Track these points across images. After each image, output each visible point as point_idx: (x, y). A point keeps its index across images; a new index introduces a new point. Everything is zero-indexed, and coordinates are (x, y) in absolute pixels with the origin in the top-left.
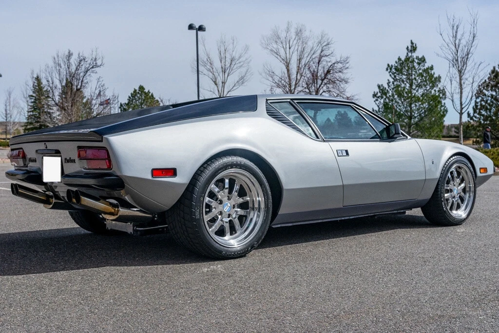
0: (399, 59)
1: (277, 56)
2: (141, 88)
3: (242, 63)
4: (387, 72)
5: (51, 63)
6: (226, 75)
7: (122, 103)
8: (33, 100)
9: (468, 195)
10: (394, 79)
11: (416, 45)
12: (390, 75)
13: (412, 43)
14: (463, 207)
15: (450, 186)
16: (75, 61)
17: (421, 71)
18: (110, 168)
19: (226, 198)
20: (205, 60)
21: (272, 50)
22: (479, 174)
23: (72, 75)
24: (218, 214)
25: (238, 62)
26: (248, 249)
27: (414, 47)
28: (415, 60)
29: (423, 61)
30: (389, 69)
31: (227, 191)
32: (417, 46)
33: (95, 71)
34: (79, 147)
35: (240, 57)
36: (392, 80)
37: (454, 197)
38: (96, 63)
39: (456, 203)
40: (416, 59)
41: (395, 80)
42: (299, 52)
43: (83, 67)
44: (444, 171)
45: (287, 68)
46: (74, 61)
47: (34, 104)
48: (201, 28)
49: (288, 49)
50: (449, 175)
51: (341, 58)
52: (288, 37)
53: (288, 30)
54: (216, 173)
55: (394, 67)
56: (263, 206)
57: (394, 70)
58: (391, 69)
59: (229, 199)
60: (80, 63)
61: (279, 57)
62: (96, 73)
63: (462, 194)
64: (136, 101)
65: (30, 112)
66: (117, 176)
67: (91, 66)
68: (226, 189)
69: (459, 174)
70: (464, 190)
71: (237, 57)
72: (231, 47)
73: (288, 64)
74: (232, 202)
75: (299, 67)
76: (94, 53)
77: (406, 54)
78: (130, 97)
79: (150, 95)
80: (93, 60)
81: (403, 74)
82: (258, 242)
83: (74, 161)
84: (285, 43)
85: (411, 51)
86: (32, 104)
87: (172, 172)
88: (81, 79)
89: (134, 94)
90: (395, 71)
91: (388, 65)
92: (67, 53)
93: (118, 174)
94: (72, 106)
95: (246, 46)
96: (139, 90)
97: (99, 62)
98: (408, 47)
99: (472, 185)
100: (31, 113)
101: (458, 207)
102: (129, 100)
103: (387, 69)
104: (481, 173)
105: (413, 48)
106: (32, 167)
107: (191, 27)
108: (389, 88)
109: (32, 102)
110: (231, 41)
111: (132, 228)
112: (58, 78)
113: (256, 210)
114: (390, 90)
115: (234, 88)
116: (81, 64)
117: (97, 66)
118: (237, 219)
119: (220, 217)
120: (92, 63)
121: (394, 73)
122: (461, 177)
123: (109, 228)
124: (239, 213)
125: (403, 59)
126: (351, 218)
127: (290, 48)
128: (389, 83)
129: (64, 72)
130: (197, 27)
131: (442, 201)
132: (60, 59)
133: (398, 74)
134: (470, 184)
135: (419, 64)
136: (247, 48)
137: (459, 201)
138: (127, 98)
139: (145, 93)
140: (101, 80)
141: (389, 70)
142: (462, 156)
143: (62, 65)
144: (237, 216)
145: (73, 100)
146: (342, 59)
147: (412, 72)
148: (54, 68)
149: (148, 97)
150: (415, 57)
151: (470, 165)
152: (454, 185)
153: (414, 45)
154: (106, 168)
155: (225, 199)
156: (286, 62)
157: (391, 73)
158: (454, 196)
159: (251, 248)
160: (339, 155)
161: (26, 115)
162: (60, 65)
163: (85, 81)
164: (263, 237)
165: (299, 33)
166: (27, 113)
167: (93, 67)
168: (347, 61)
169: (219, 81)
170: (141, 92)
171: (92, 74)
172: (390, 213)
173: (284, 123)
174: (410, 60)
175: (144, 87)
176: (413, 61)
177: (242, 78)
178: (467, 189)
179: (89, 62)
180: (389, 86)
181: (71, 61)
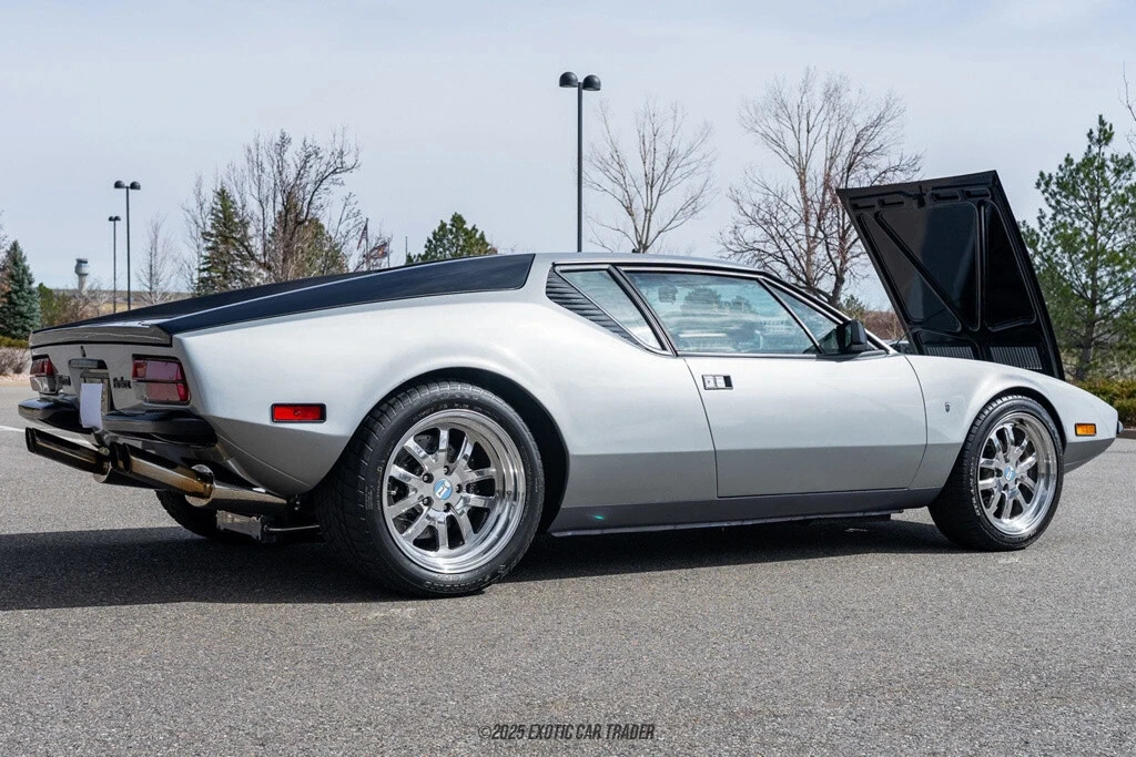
0: (1069, 161)
1: (777, 148)
2: (458, 220)
3: (693, 166)
4: (1039, 191)
5: (241, 162)
6: (655, 193)
7: (412, 255)
8: (210, 244)
9: (1042, 482)
10: (1053, 208)
11: (1111, 128)
12: (1047, 199)
13: (1102, 122)
14: (1030, 509)
15: (997, 463)
16: (297, 158)
17: (1121, 192)
18: (185, 399)
19: (442, 471)
20: (607, 156)
21: (765, 135)
22: (1071, 437)
23: (289, 189)
24: (421, 503)
25: (684, 162)
26: (484, 578)
27: (1106, 131)
28: (1109, 163)
29: (1128, 167)
30: (1042, 183)
31: (442, 456)
32: (1113, 130)
33: (340, 181)
34: (136, 357)
35: (690, 151)
36: (1049, 212)
37: (1006, 487)
38: (342, 163)
39: (1011, 501)
40: (1112, 160)
41: (1058, 209)
42: (830, 140)
43: (313, 170)
44: (979, 427)
45: (800, 178)
46: (292, 157)
47: (212, 254)
48: (589, 83)
49: (804, 133)
50: (993, 436)
51: (901, 160)
52: (805, 104)
53: (805, 89)
54: (413, 416)
55: (1054, 180)
56: (522, 488)
57: (1054, 187)
58: (1047, 184)
59: (448, 473)
60: (306, 162)
61: (782, 153)
62: (343, 183)
63: (1029, 482)
64: (445, 251)
65: (204, 270)
66: (199, 417)
67: (332, 169)
68: (442, 451)
69: (1019, 435)
70: (1034, 473)
71: (682, 151)
72: (667, 128)
73: (804, 170)
74: (455, 478)
75: (829, 175)
76: (339, 139)
77: (1085, 149)
78: (429, 241)
79: (477, 236)
80: (336, 153)
81: (1077, 197)
82: (508, 563)
83: (128, 385)
84: (796, 119)
85: (1099, 141)
86: (207, 254)
87: (317, 412)
88: (308, 197)
89: (440, 234)
90: (1056, 190)
91: (1042, 174)
92: (277, 139)
93: (201, 413)
94: (285, 260)
95: (706, 124)
96: (453, 225)
97: (349, 161)
98: (1091, 132)
99: (1053, 462)
100: (205, 274)
101: (1017, 510)
102: (429, 248)
103: (1038, 185)
104: (1077, 435)
105: (1106, 136)
106: (66, 395)
107: (566, 80)
108: (1041, 228)
109: (208, 249)
110: (672, 113)
111: (260, 527)
112: (256, 196)
113: (509, 495)
114: (1045, 234)
115: (674, 223)
116: (308, 165)
117: (343, 169)
118: (465, 515)
119: (426, 508)
120: (332, 163)
121: (1053, 195)
122: (1025, 443)
123: (222, 528)
124: (472, 503)
125: (1078, 159)
126: (746, 523)
127: (808, 132)
128: (1043, 217)
129: (269, 181)
130: (581, 80)
131: (972, 496)
132: (263, 152)
133: (1067, 197)
134: (1048, 459)
135: (1118, 173)
136: (706, 131)
137: (1020, 497)
138: (425, 242)
139: (466, 232)
140: (352, 200)
141: (1043, 187)
142: (1028, 396)
143: (267, 166)
144: (466, 510)
145: (286, 247)
146: (903, 162)
147: (1099, 191)
148: (246, 173)
149: (473, 241)
150: (1107, 156)
151: (1046, 417)
152: (1007, 461)
153: (1107, 127)
154: (178, 399)
155: (439, 473)
156: (799, 165)
157: (1047, 195)
158: (1006, 485)
159: (492, 577)
160: (708, 386)
161: (195, 277)
162: (260, 166)
163: (317, 203)
164: (521, 556)
165: (832, 94)
166: (196, 272)
167: (334, 172)
168: (917, 167)
169: (639, 206)
170: (457, 229)
171: (332, 187)
172: (848, 518)
173: (584, 315)
174: (1096, 164)
175: (465, 218)
176: (1102, 166)
177: (695, 199)
178: (1042, 470)
179: (326, 160)
180: (1042, 225)
181: (285, 157)
